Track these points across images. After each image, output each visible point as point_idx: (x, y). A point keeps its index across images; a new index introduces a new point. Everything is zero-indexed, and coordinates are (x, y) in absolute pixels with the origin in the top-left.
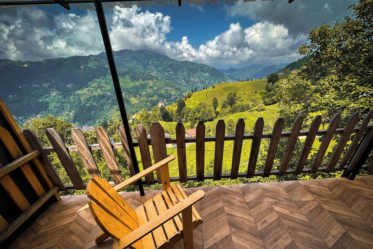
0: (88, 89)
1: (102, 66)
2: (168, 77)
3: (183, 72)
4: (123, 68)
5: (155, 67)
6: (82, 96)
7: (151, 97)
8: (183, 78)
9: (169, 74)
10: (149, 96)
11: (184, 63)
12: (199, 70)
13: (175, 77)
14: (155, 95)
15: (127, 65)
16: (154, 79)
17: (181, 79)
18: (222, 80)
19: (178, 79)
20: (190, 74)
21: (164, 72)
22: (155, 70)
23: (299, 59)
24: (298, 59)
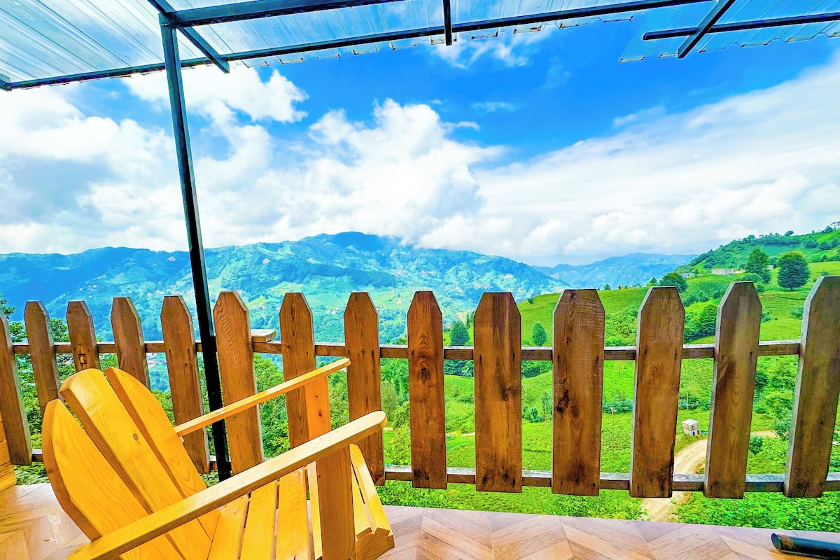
0: (267, 301)
1: (302, 259)
2: (426, 280)
3: (457, 271)
4: (340, 263)
5: (402, 262)
6: (253, 315)
7: (390, 319)
8: (457, 283)
9: (429, 275)
10: (385, 318)
11: (459, 254)
12: (491, 268)
13: (440, 280)
14: (399, 315)
15: (348, 258)
16: (399, 284)
17: (453, 285)
18: (544, 288)
19: (447, 284)
20: (472, 274)
21: (420, 271)
22: (402, 267)
23: (721, 246)
24: (718, 247)
